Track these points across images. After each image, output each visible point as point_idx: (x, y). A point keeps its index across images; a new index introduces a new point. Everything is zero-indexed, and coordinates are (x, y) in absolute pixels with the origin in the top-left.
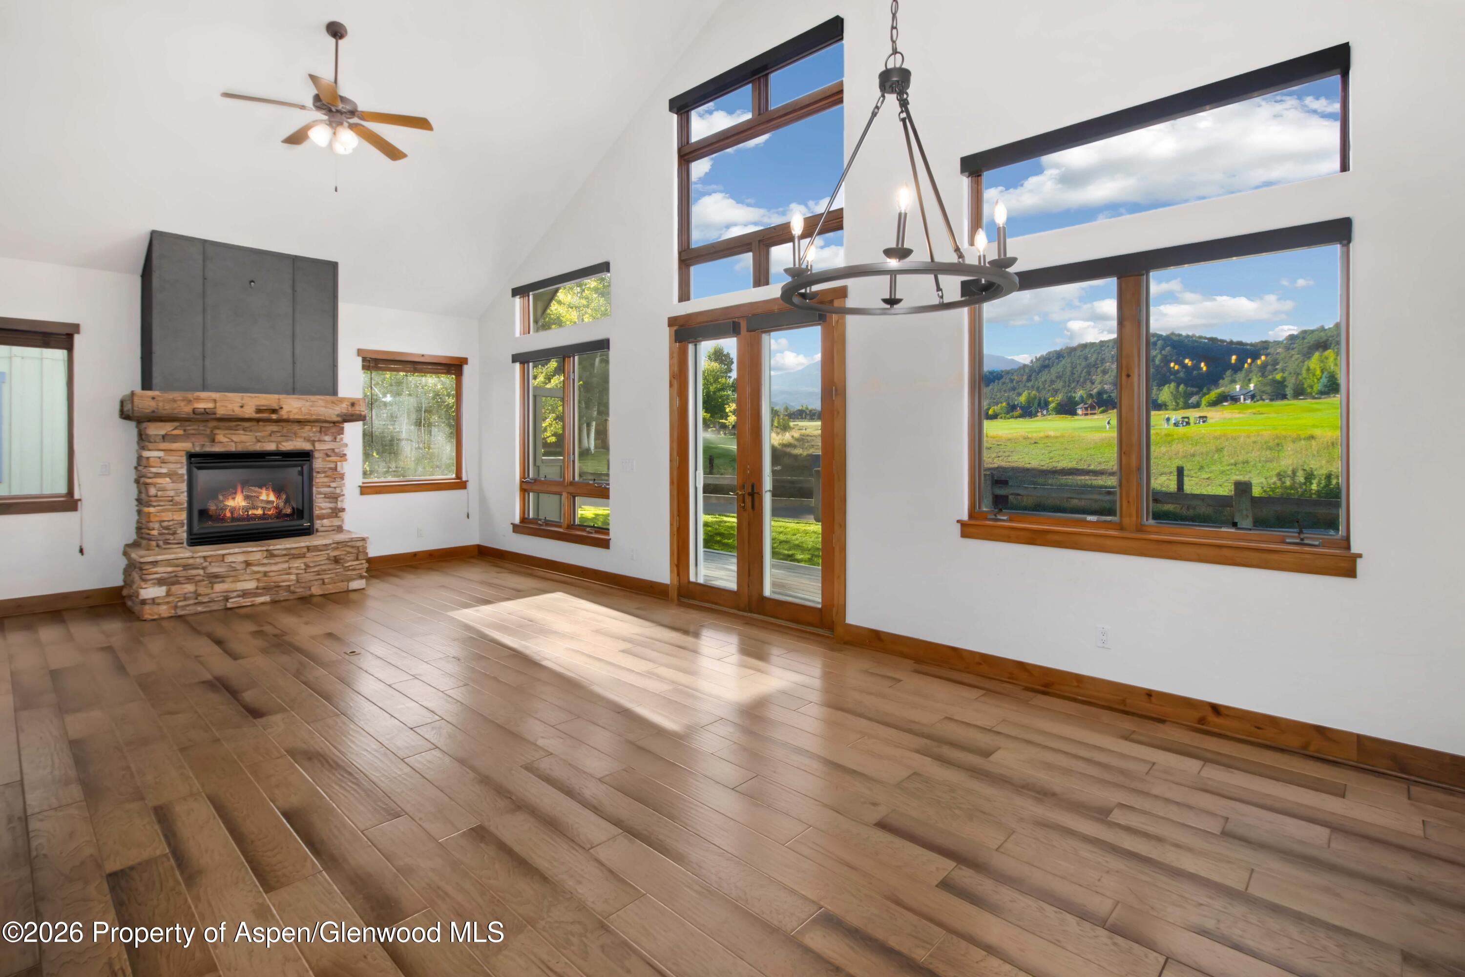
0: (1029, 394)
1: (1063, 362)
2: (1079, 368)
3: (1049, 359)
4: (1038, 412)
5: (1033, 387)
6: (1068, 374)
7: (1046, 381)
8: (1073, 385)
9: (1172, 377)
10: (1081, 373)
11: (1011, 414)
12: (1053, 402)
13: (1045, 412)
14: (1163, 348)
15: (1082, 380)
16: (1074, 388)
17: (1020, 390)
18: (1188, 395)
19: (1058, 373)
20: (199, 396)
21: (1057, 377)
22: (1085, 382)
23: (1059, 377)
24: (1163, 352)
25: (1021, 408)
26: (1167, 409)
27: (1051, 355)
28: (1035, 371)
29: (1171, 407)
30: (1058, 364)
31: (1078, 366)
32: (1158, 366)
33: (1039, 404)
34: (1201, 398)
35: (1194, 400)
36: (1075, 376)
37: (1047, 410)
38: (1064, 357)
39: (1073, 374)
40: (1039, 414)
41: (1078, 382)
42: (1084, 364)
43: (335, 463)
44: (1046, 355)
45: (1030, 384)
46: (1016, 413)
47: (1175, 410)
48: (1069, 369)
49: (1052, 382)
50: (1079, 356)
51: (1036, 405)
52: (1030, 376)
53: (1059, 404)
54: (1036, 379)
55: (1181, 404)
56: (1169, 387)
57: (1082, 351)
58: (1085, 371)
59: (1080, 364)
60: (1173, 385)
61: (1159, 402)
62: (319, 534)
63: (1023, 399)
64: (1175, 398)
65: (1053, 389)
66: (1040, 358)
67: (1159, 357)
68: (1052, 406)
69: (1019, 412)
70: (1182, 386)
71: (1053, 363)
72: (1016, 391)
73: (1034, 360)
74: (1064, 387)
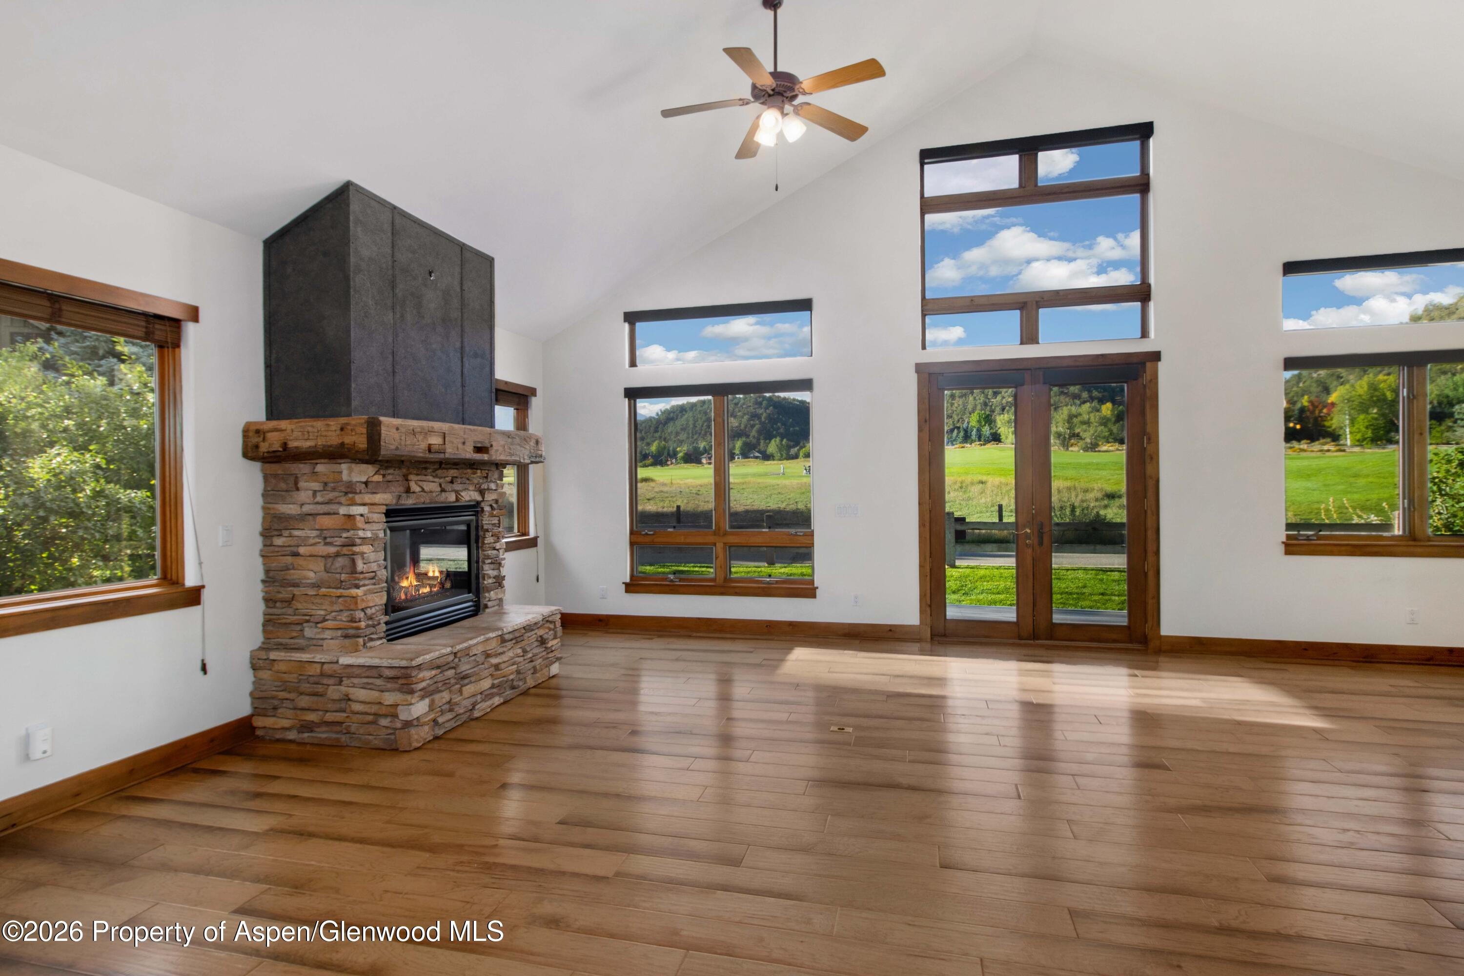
0: (659, 444)
1: (686, 416)
2: (700, 422)
3: (674, 412)
4: (668, 460)
5: (660, 437)
6: (691, 426)
7: (672, 432)
8: (695, 437)
9: (775, 432)
10: (702, 426)
11: (643, 462)
12: (681, 451)
13: (674, 461)
14: (766, 408)
15: (703, 432)
16: (696, 439)
17: (648, 440)
18: (789, 447)
19: (682, 425)
20: (433, 428)
21: (682, 429)
22: (705, 435)
23: (683, 429)
24: (767, 411)
25: (652, 456)
26: (774, 460)
27: (675, 409)
28: (661, 423)
29: (776, 458)
30: (681, 417)
31: (699, 420)
32: (764, 423)
33: (669, 454)
34: (799, 450)
35: (793, 451)
36: (697, 429)
37: (676, 459)
38: (686, 411)
39: (695, 426)
40: (669, 463)
41: (700, 434)
42: (704, 418)
43: (497, 518)
44: (671, 408)
45: (657, 435)
46: (648, 462)
47: (780, 460)
48: (691, 423)
49: (677, 434)
50: (700, 411)
51: (666, 454)
52: (657, 428)
53: (686, 454)
54: (663, 431)
55: (784, 455)
56: (775, 441)
57: (702, 406)
58: (705, 424)
59: (701, 419)
60: (778, 439)
61: (768, 453)
62: (487, 610)
63: (654, 448)
64: (780, 450)
65: (678, 440)
66: (665, 411)
67: (764, 415)
68: (681, 455)
69: (650, 460)
70: (785, 441)
71: (677, 416)
72: (645, 441)
73: (660, 413)
74: (688, 438)
